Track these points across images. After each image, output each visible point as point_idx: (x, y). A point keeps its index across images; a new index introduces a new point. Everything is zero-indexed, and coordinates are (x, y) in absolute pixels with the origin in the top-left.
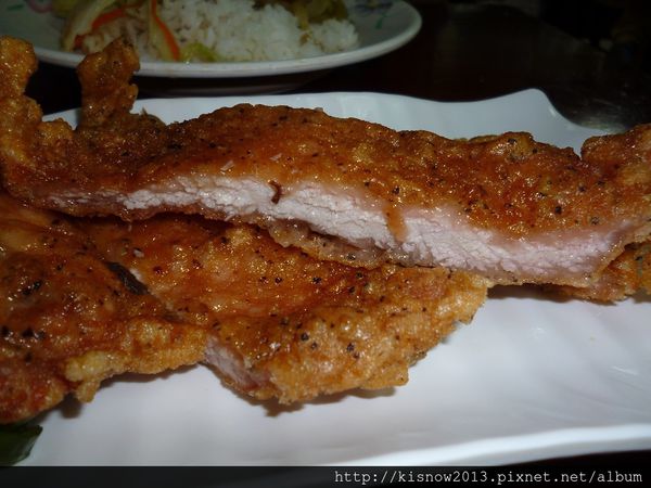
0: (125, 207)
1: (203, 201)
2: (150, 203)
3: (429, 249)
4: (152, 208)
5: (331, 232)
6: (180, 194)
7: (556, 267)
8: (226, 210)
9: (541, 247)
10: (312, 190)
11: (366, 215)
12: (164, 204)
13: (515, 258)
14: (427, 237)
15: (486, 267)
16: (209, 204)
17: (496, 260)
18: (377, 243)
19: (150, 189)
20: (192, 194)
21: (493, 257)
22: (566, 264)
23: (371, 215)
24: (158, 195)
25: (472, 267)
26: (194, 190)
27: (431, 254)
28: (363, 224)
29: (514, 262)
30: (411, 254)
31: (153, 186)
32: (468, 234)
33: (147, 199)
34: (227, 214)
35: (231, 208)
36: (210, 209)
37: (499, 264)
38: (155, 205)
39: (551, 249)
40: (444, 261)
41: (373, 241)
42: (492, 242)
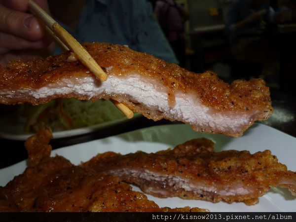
0: (34, 97)
1: (77, 91)
2: (48, 94)
3: (182, 113)
4: (49, 97)
5: (140, 101)
6: (65, 88)
7: (229, 128)
8: (89, 94)
9: (226, 118)
10: (135, 78)
11: (158, 94)
12: (56, 94)
13: (215, 121)
14: (182, 107)
15: (203, 124)
16: (80, 92)
17: (208, 121)
18: (160, 109)
19: (48, 86)
20: (71, 87)
21: (207, 119)
22: (232, 127)
23: (160, 94)
24: (53, 89)
25: (198, 123)
26: (72, 86)
27: (182, 115)
28: (155, 98)
29: (214, 123)
30: (174, 115)
31: (50, 85)
32: (199, 108)
33: (46, 92)
34: (89, 96)
35: (91, 93)
36: (80, 95)
37: (208, 123)
38: (51, 95)
39: (229, 119)
40: (187, 119)
41: (158, 107)
42: (208, 113)
